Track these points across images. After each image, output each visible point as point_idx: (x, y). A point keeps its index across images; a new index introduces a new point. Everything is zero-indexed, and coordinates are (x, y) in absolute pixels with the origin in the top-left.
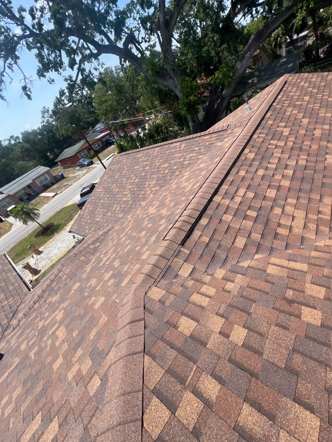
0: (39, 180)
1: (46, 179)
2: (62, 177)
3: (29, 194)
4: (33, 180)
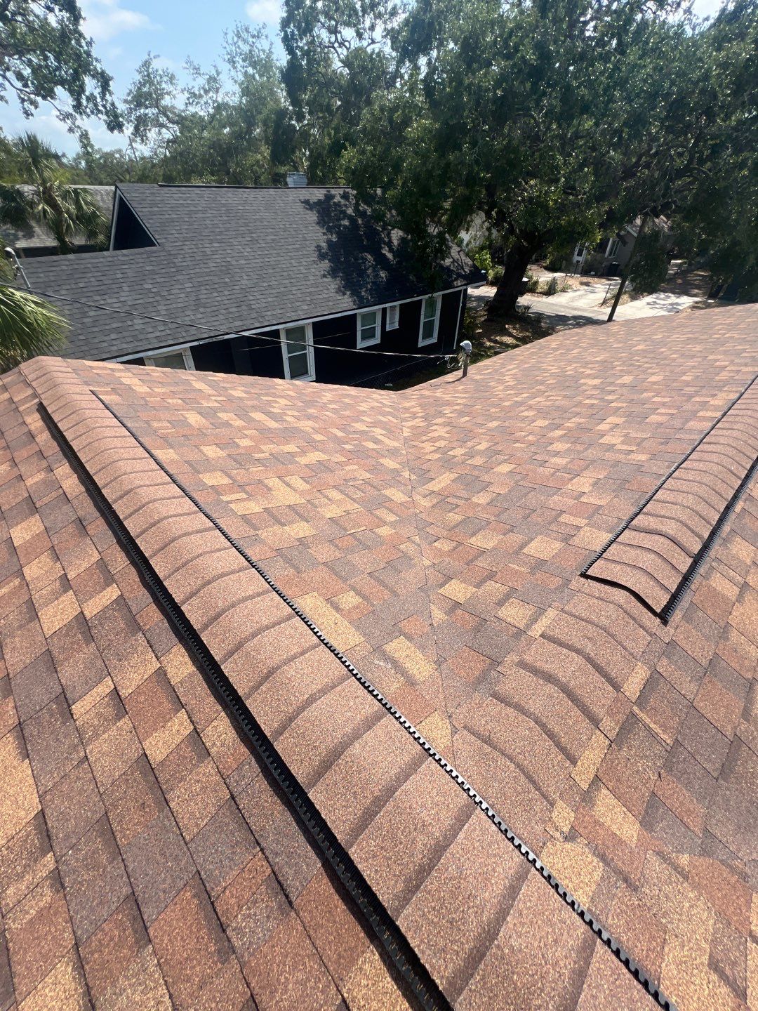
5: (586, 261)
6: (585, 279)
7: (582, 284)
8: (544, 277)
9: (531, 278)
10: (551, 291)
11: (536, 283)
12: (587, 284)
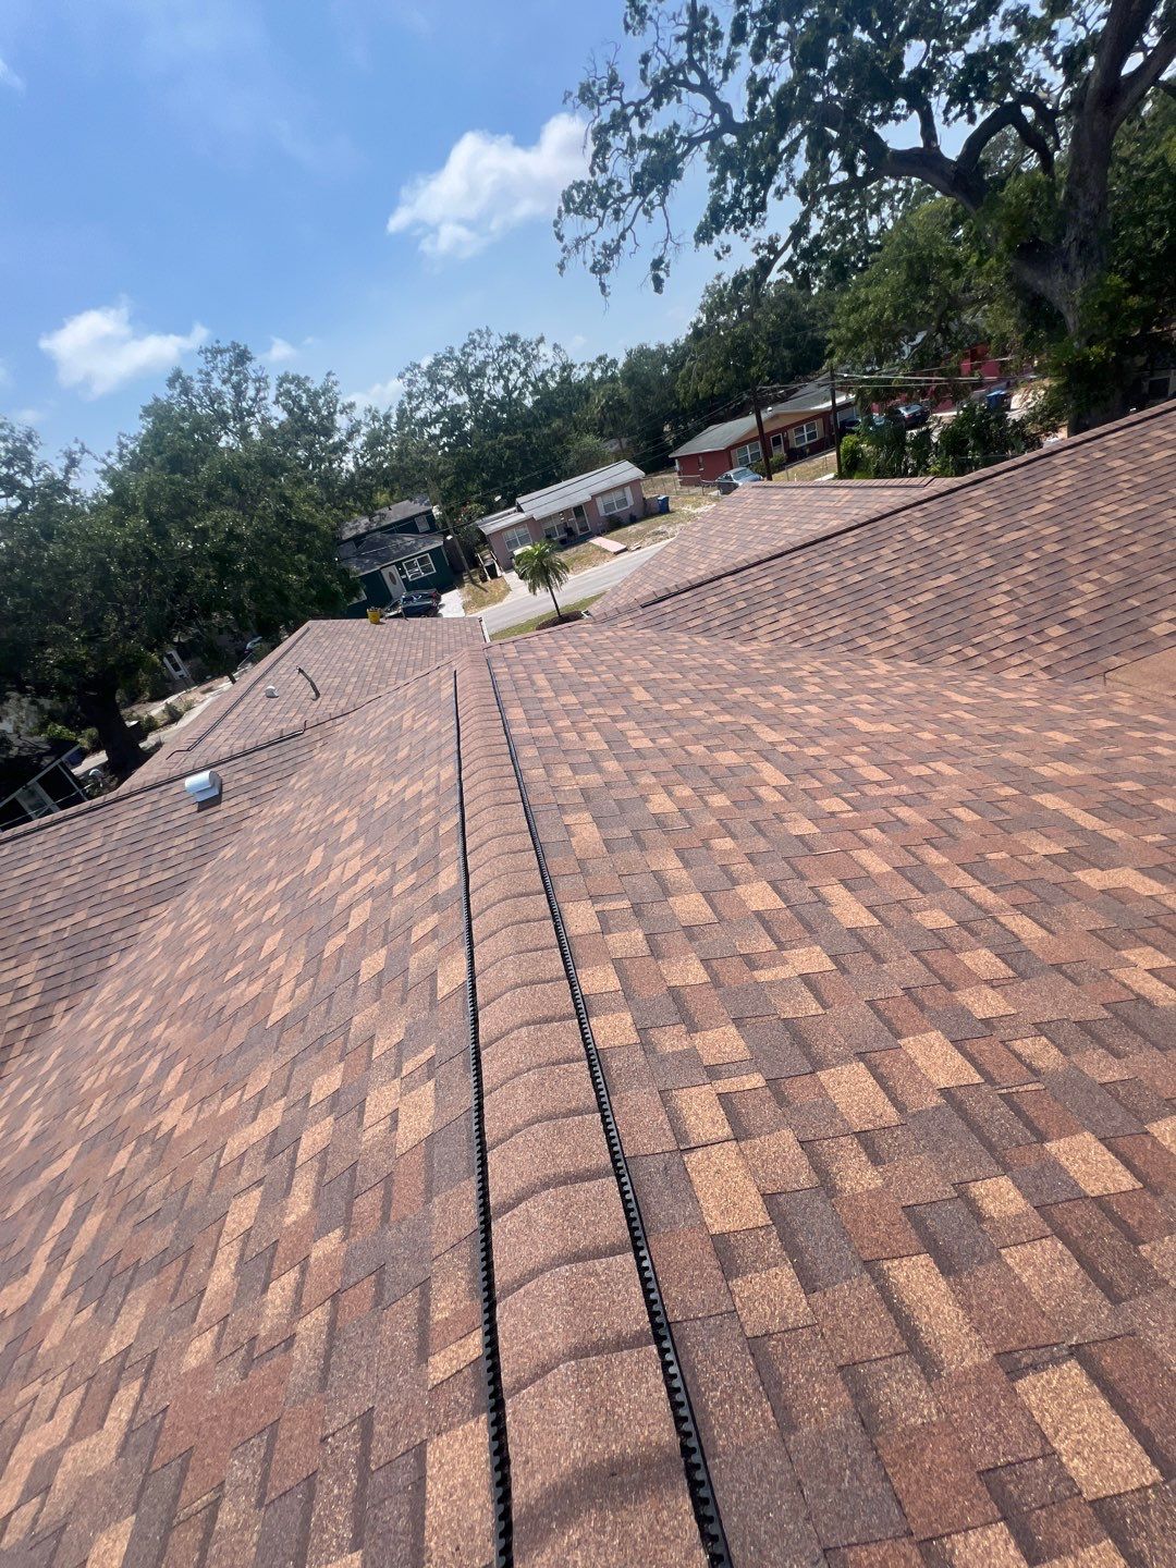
0: (608, 499)
2: (663, 509)
3: (569, 531)
4: (594, 497)
5: (191, 670)
6: (205, 687)
7: (204, 692)
8: (157, 710)
9: (139, 718)
10: (174, 716)
11: (151, 719)
12: (210, 690)
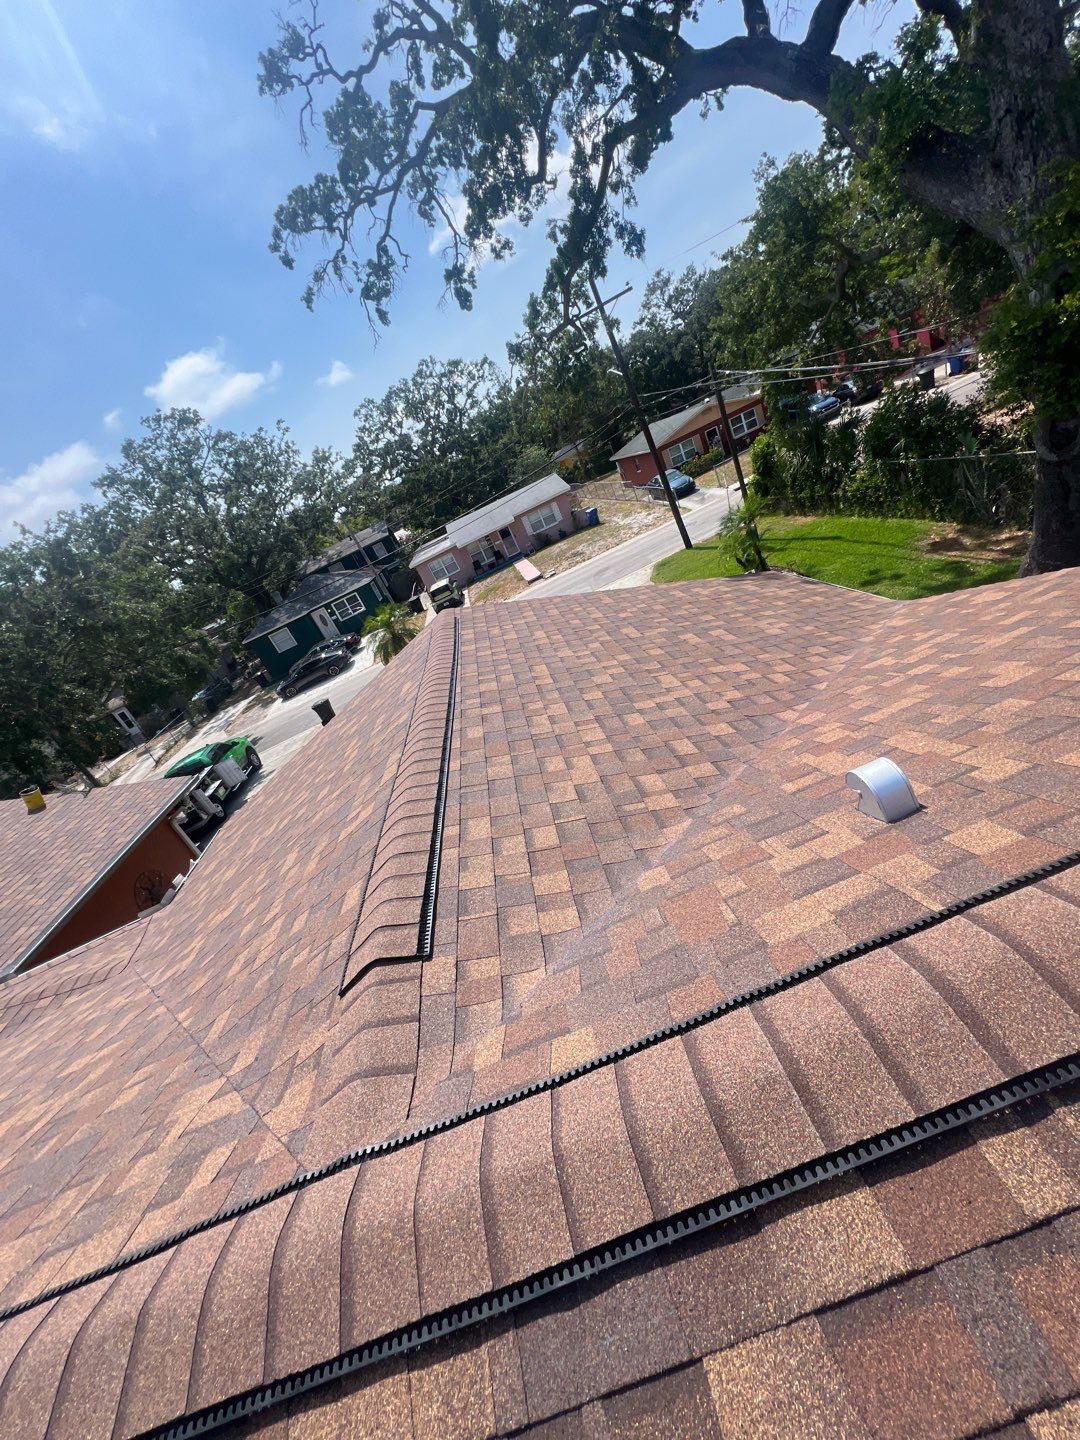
0: (534, 517)
1: (552, 517)
2: (594, 521)
3: (498, 554)
4: (518, 518)
